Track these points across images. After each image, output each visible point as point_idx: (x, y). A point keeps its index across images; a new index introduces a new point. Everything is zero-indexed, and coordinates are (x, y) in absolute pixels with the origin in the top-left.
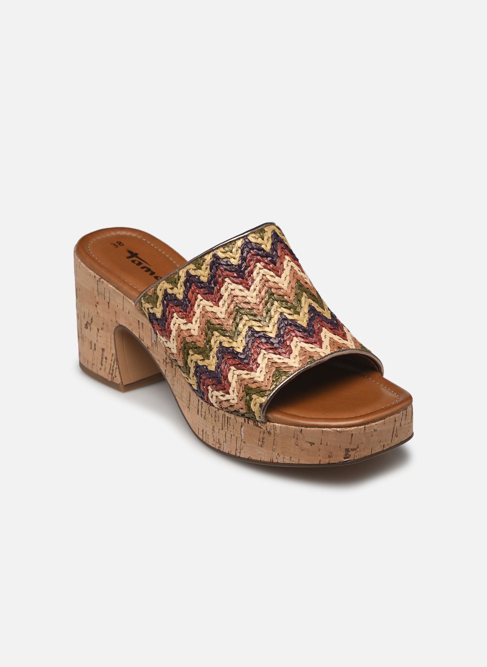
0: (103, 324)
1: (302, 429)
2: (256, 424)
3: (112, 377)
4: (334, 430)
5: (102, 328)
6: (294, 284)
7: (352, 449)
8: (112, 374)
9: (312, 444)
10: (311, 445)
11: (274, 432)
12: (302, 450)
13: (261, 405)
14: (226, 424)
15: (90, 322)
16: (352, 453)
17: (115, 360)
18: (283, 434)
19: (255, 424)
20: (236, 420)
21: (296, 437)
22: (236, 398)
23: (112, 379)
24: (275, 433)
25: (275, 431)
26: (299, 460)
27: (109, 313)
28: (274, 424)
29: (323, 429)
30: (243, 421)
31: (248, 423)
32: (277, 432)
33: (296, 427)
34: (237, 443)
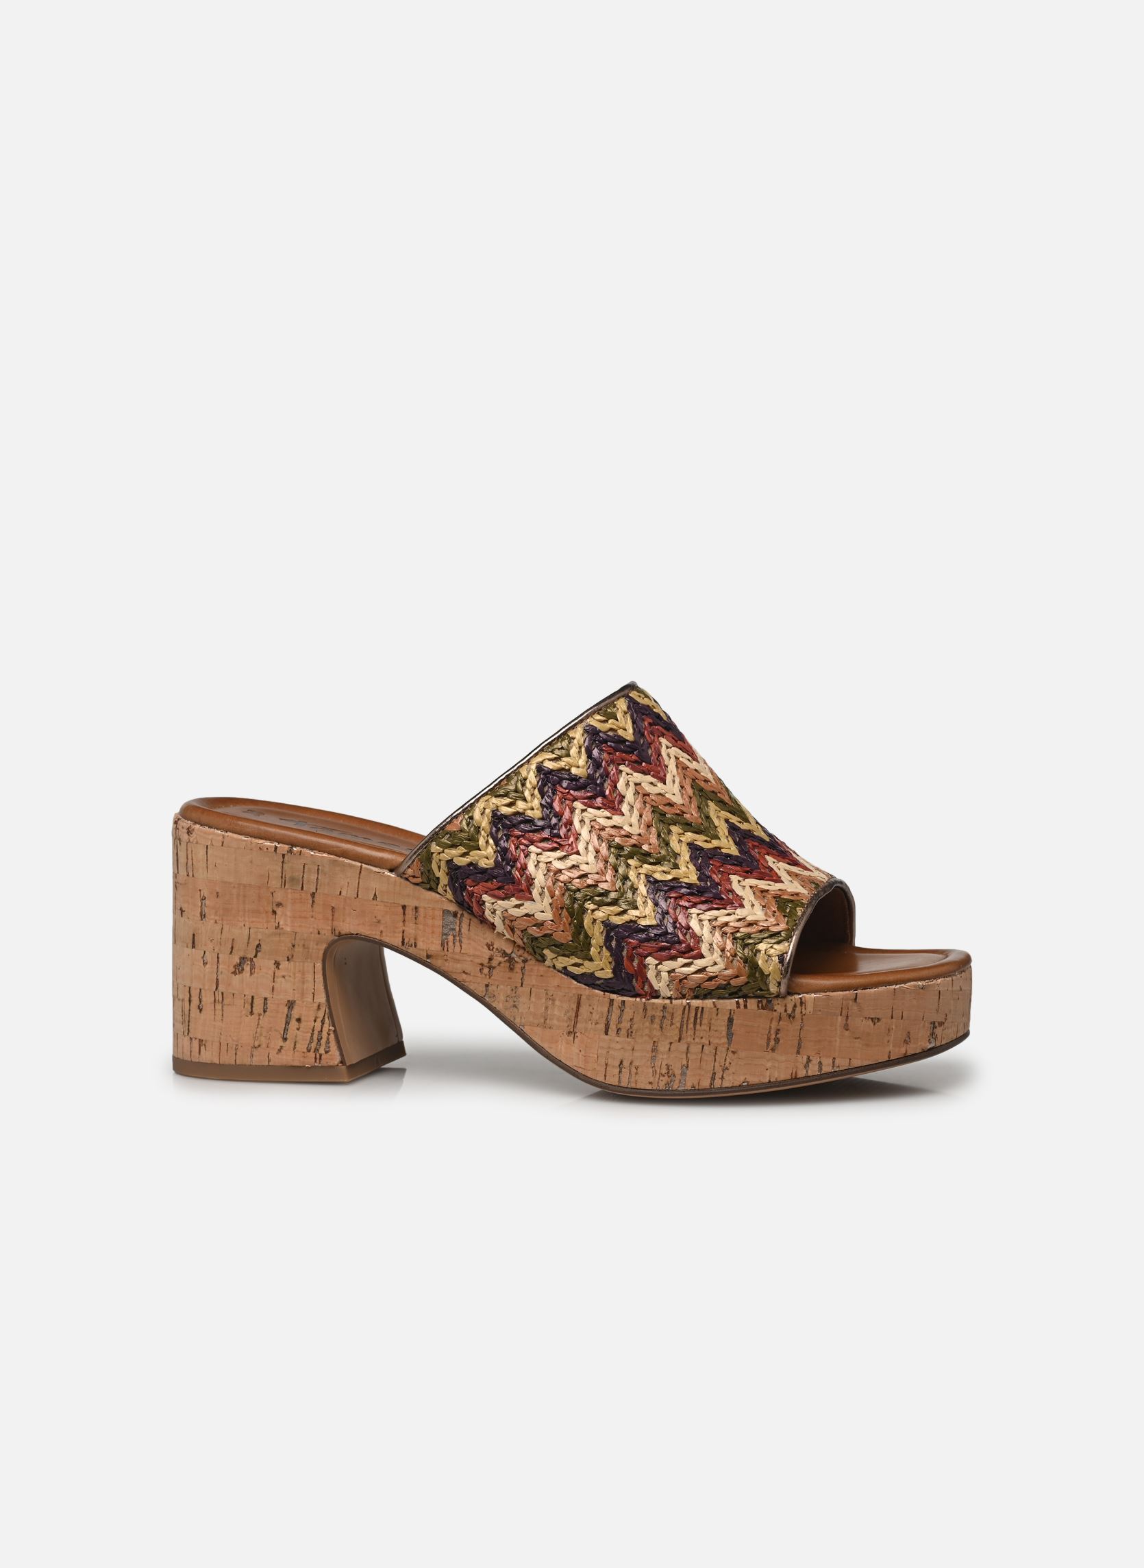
0: (294, 946)
1: (857, 993)
2: (762, 1005)
3: (318, 1056)
4: (915, 986)
5: (288, 957)
6: (648, 816)
7: (939, 1023)
8: (316, 1050)
9: (875, 1020)
10: (874, 1024)
11: (801, 1012)
12: (855, 1038)
13: (781, 958)
14: (691, 1026)
15: (251, 955)
16: (938, 1031)
17: (326, 1016)
18: (820, 1013)
19: (760, 1005)
20: (718, 1009)
21: (844, 1013)
22: (719, 960)
23: (316, 1062)
24: (804, 1013)
25: (803, 1010)
26: (850, 1059)
27: (312, 917)
28: (800, 996)
29: (894, 987)
30: (735, 1007)
31: (745, 1006)
32: (808, 1010)
33: (845, 992)
34: (715, 1060)
